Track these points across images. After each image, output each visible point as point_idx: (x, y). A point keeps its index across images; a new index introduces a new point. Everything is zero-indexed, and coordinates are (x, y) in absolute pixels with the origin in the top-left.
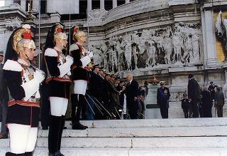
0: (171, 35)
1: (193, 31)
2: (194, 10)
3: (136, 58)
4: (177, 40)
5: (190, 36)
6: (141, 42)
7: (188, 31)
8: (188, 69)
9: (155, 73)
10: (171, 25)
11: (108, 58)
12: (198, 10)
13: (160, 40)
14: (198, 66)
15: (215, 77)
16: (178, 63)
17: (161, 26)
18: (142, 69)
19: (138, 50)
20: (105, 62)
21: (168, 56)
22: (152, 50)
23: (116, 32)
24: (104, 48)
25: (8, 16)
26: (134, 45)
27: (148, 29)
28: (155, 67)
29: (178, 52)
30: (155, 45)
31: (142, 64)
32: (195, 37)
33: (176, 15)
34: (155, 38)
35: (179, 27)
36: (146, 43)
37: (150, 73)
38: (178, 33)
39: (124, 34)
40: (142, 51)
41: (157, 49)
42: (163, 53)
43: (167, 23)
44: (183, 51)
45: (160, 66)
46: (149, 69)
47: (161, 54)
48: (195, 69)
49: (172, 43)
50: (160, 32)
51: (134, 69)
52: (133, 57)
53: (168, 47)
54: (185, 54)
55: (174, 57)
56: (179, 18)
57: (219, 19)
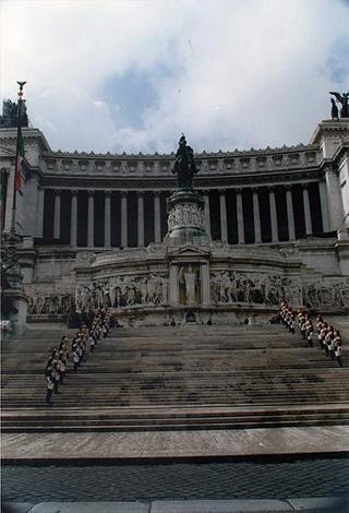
0: (147, 282)
1: (164, 280)
2: (164, 264)
3: (119, 299)
4: (150, 286)
5: (161, 284)
6: (123, 286)
7: (158, 279)
8: (157, 309)
9: (133, 311)
10: (147, 274)
12: (168, 264)
13: (138, 285)
14: (165, 306)
16: (151, 304)
17: (139, 274)
18: (123, 308)
19: (120, 292)
21: (143, 298)
22: (132, 293)
23: (102, 275)
26: (117, 288)
27: (129, 275)
28: (134, 306)
29: (151, 295)
30: (134, 289)
31: (123, 303)
32: (165, 285)
33: (152, 267)
34: (134, 284)
35: (153, 276)
36: (127, 287)
37: (129, 311)
38: (152, 281)
39: (109, 278)
40: (124, 293)
41: (136, 292)
42: (141, 296)
43: (145, 272)
44: (155, 295)
45: (138, 305)
46: (129, 308)
47: (138, 295)
48: (163, 309)
49: (147, 289)
50: (137, 280)
51: (117, 307)
52: (116, 298)
53: (144, 291)
54: (156, 297)
55: (148, 300)
56: (154, 269)
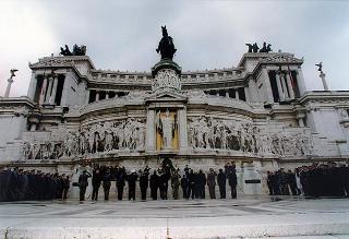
0: (124, 127)
1: (140, 125)
2: (142, 110)
3: (97, 144)
4: (127, 131)
5: (138, 129)
6: (101, 131)
7: (136, 124)
8: (133, 155)
9: (109, 156)
10: (126, 119)
11: (79, 143)
12: (146, 109)
13: (116, 130)
14: (140, 152)
15: (153, 162)
16: (127, 149)
17: (118, 120)
18: (101, 153)
19: (99, 137)
20: (77, 145)
21: (120, 143)
22: (109, 138)
23: (87, 122)
24: (78, 134)
25: (17, 105)
26: (96, 133)
27: (109, 121)
28: (111, 152)
29: (128, 141)
30: (112, 134)
31: (101, 149)
32: (141, 130)
33: (130, 112)
34: (113, 129)
35: (131, 121)
36: (105, 132)
37: (105, 157)
38: (129, 126)
39: (92, 124)
40: (102, 138)
41: (113, 137)
42: (118, 141)
43: (123, 117)
44: (131, 140)
45: (114, 151)
46: (105, 154)
47: (116, 140)
48: (138, 154)
49: (124, 133)
50: (116, 125)
51: (95, 152)
52: (95, 143)
53: (121, 136)
54: (133, 142)
55: (125, 145)
56: (132, 115)
57: (158, 117)
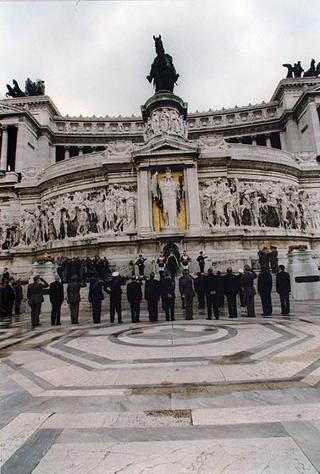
0: (104, 199)
1: (128, 195)
2: (130, 170)
3: (66, 226)
5: (124, 201)
6: (70, 206)
7: (121, 194)
8: (119, 239)
9: (85, 243)
10: (106, 187)
11: (40, 225)
12: (135, 170)
13: (92, 204)
14: (131, 235)
15: (149, 248)
16: (111, 232)
17: (95, 188)
18: (72, 239)
19: (68, 216)
20: (38, 229)
21: (100, 224)
22: (83, 217)
23: (49, 195)
24: (38, 213)
26: (63, 210)
27: (81, 191)
28: (87, 236)
29: (110, 219)
30: (87, 210)
31: (72, 233)
32: (130, 202)
33: (111, 175)
34: (87, 202)
35: (113, 190)
36: (77, 208)
37: (79, 243)
38: (112, 197)
39: (57, 197)
40: (72, 217)
41: (89, 215)
42: (96, 220)
43: (102, 184)
44: (116, 218)
45: (92, 235)
46: (79, 239)
47: (93, 220)
48: (127, 239)
49: (105, 208)
50: (92, 196)
51: (63, 238)
52: (62, 224)
53: (99, 213)
54: (118, 221)
55: (107, 225)
56: (114, 179)
57: (154, 181)
